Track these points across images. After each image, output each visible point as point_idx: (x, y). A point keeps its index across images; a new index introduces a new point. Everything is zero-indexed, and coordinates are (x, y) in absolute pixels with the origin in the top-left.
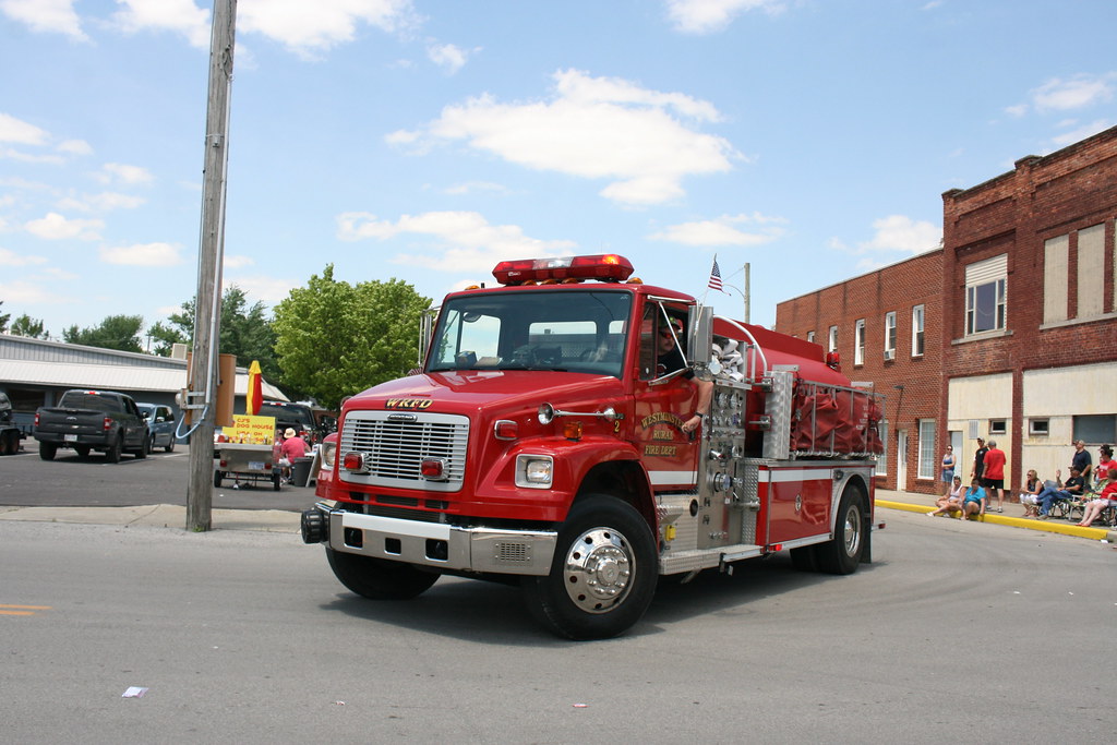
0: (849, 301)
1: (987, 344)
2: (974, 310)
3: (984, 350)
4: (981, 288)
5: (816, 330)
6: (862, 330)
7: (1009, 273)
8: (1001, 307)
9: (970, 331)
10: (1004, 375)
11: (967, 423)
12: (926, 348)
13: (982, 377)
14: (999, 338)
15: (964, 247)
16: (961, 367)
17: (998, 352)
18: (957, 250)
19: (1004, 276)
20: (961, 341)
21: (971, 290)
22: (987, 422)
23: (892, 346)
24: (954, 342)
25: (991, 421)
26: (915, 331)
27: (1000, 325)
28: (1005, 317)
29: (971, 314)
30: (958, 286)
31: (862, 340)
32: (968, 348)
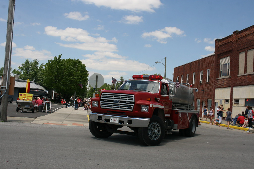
0: (192, 68)
1: (225, 80)
3: (224, 81)
4: (223, 65)
5: (183, 75)
6: (195, 75)
7: (231, 61)
8: (228, 70)
9: (221, 76)
10: (229, 88)
11: (219, 100)
12: (210, 80)
13: (223, 88)
14: (228, 78)
15: (220, 54)
16: (218, 85)
17: (227, 82)
18: (218, 55)
19: (229, 62)
20: (218, 79)
21: (221, 65)
22: (224, 100)
23: (201, 80)
26: (208, 76)
27: (228, 75)
28: (229, 73)
29: (221, 72)
30: (218, 64)
31: (194, 78)
32: (220, 81)
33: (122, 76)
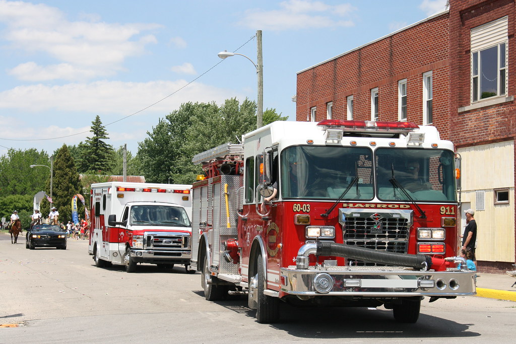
0: (364, 69)
1: (490, 111)
2: (479, 76)
3: (487, 117)
4: (483, 52)
5: (334, 101)
6: (377, 99)
7: (510, 37)
8: (503, 72)
9: (475, 98)
10: (506, 142)
11: (474, 193)
12: (435, 116)
13: (487, 146)
14: (501, 104)
15: (468, 10)
16: (467, 135)
17: (500, 119)
18: (462, 13)
19: (505, 39)
20: (467, 108)
21: (476, 55)
22: (492, 193)
23: (404, 116)
24: (460, 110)
25: (495, 191)
26: (426, 98)
27: (503, 92)
28: (507, 82)
29: (475, 79)
30: (463, 51)
31: (377, 110)
32: (473, 116)
33: (98, 118)
